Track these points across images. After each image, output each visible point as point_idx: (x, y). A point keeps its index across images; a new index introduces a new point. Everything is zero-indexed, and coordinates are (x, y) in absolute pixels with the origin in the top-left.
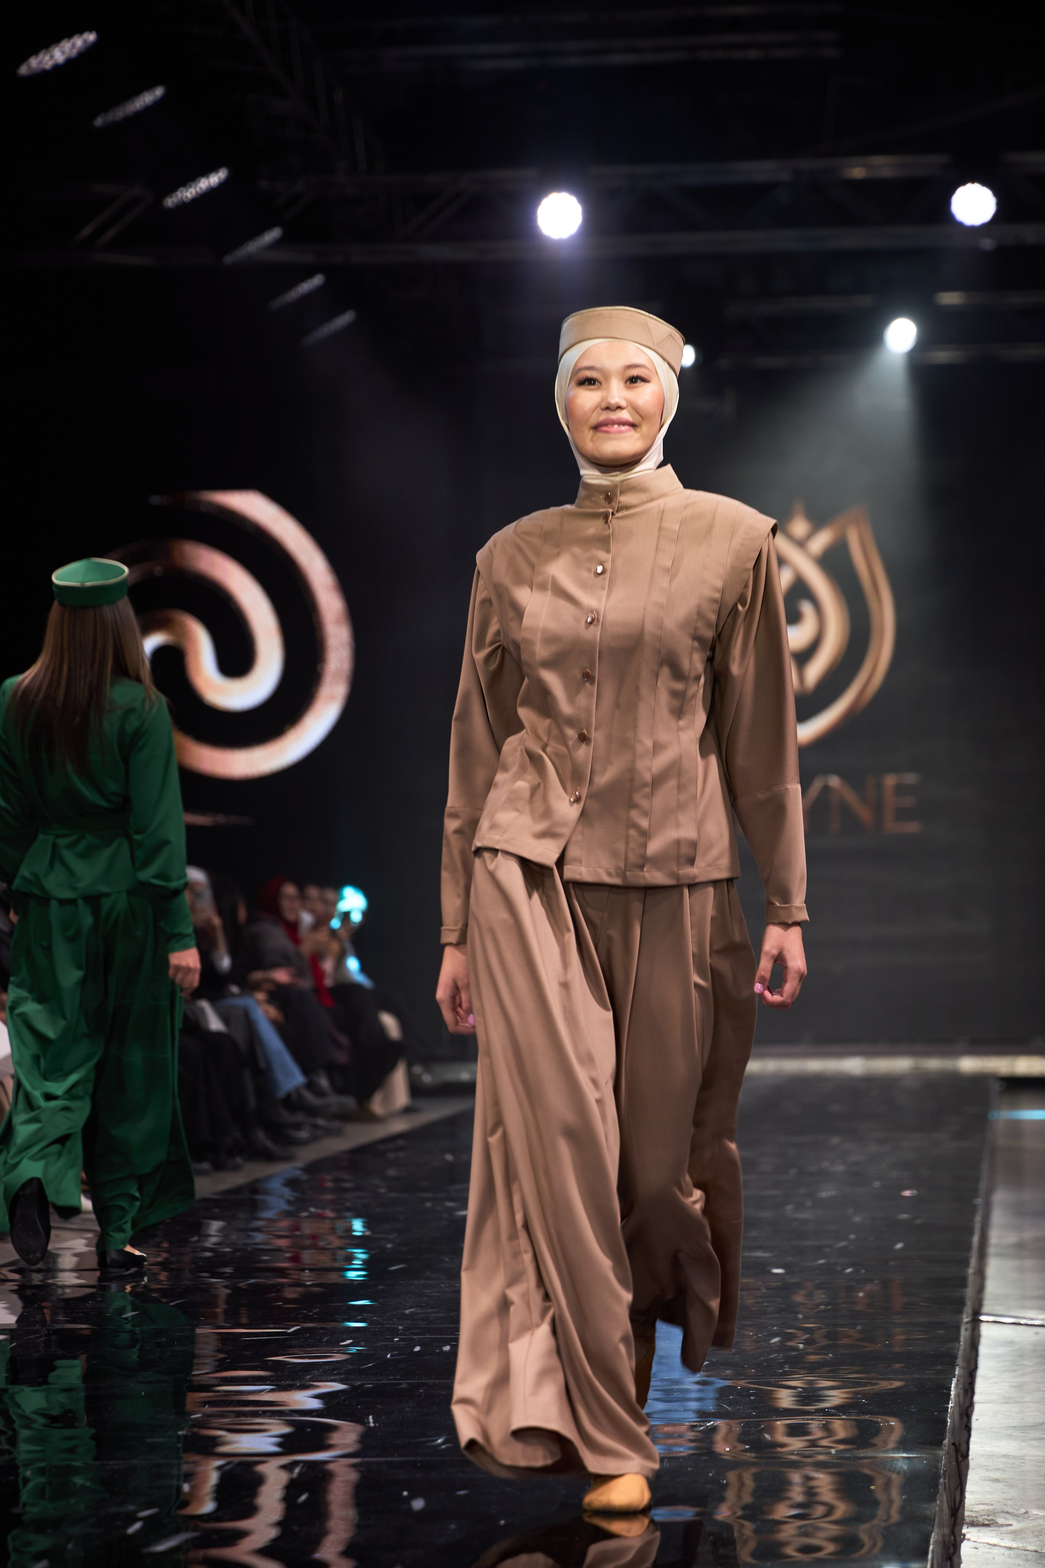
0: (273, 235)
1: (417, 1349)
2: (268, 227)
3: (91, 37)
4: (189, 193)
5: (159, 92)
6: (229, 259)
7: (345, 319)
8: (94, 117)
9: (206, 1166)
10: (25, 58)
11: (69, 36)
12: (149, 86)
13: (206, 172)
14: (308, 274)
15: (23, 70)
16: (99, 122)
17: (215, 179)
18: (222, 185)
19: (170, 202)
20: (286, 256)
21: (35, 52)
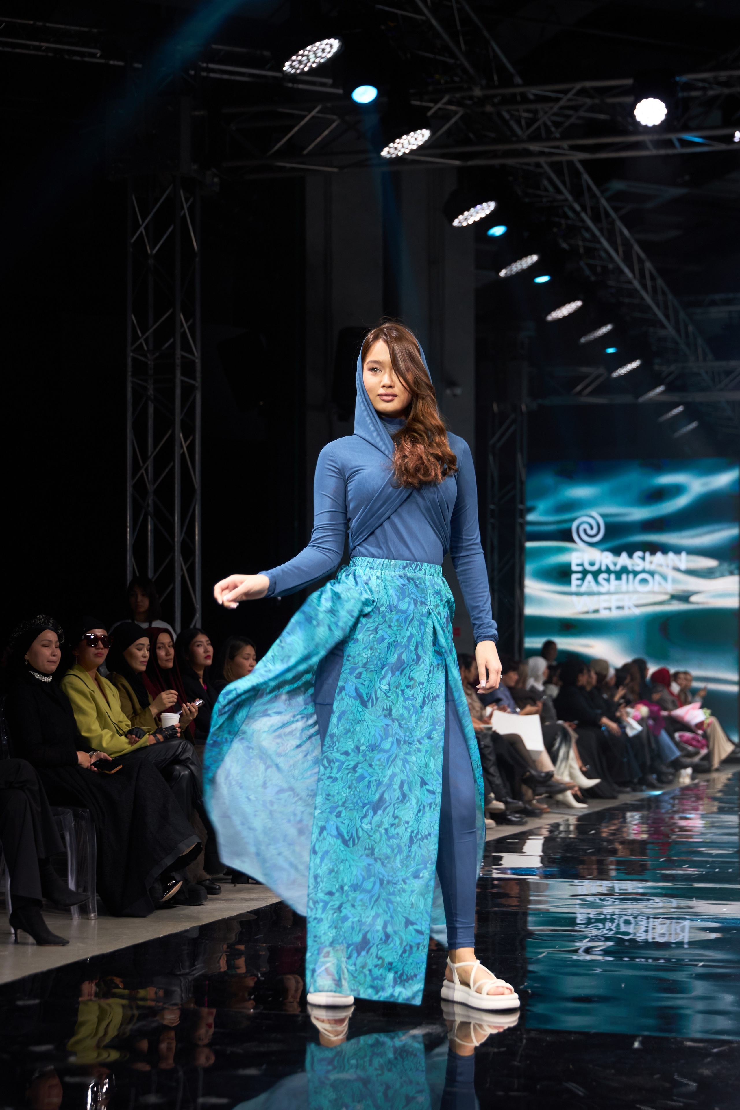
0: (661, 389)
1: (717, 870)
2: (658, 385)
3: (579, 303)
4: (623, 371)
5: (609, 327)
6: (641, 400)
7: (694, 425)
8: (581, 337)
9: (628, 789)
10: (549, 312)
11: (569, 302)
12: (604, 324)
13: (630, 361)
14: (676, 405)
15: (550, 318)
16: (583, 340)
17: (634, 365)
18: (638, 368)
19: (615, 375)
20: (667, 398)
21: (554, 309)
